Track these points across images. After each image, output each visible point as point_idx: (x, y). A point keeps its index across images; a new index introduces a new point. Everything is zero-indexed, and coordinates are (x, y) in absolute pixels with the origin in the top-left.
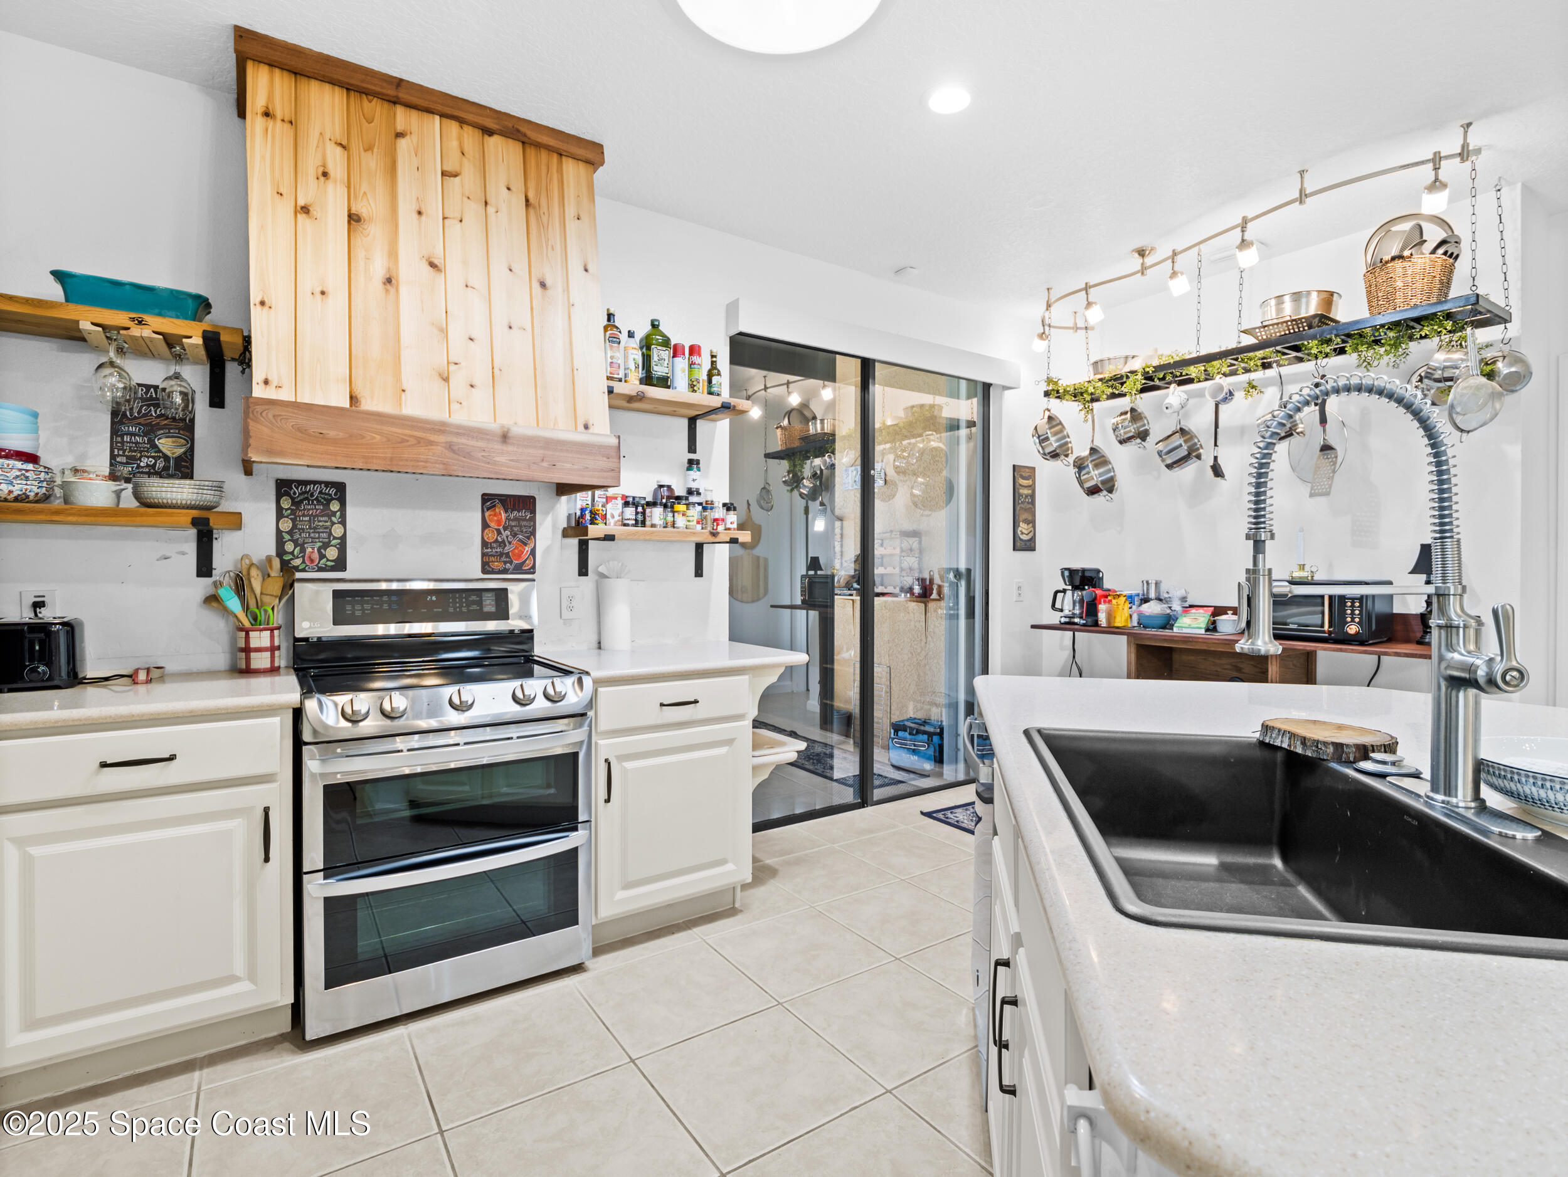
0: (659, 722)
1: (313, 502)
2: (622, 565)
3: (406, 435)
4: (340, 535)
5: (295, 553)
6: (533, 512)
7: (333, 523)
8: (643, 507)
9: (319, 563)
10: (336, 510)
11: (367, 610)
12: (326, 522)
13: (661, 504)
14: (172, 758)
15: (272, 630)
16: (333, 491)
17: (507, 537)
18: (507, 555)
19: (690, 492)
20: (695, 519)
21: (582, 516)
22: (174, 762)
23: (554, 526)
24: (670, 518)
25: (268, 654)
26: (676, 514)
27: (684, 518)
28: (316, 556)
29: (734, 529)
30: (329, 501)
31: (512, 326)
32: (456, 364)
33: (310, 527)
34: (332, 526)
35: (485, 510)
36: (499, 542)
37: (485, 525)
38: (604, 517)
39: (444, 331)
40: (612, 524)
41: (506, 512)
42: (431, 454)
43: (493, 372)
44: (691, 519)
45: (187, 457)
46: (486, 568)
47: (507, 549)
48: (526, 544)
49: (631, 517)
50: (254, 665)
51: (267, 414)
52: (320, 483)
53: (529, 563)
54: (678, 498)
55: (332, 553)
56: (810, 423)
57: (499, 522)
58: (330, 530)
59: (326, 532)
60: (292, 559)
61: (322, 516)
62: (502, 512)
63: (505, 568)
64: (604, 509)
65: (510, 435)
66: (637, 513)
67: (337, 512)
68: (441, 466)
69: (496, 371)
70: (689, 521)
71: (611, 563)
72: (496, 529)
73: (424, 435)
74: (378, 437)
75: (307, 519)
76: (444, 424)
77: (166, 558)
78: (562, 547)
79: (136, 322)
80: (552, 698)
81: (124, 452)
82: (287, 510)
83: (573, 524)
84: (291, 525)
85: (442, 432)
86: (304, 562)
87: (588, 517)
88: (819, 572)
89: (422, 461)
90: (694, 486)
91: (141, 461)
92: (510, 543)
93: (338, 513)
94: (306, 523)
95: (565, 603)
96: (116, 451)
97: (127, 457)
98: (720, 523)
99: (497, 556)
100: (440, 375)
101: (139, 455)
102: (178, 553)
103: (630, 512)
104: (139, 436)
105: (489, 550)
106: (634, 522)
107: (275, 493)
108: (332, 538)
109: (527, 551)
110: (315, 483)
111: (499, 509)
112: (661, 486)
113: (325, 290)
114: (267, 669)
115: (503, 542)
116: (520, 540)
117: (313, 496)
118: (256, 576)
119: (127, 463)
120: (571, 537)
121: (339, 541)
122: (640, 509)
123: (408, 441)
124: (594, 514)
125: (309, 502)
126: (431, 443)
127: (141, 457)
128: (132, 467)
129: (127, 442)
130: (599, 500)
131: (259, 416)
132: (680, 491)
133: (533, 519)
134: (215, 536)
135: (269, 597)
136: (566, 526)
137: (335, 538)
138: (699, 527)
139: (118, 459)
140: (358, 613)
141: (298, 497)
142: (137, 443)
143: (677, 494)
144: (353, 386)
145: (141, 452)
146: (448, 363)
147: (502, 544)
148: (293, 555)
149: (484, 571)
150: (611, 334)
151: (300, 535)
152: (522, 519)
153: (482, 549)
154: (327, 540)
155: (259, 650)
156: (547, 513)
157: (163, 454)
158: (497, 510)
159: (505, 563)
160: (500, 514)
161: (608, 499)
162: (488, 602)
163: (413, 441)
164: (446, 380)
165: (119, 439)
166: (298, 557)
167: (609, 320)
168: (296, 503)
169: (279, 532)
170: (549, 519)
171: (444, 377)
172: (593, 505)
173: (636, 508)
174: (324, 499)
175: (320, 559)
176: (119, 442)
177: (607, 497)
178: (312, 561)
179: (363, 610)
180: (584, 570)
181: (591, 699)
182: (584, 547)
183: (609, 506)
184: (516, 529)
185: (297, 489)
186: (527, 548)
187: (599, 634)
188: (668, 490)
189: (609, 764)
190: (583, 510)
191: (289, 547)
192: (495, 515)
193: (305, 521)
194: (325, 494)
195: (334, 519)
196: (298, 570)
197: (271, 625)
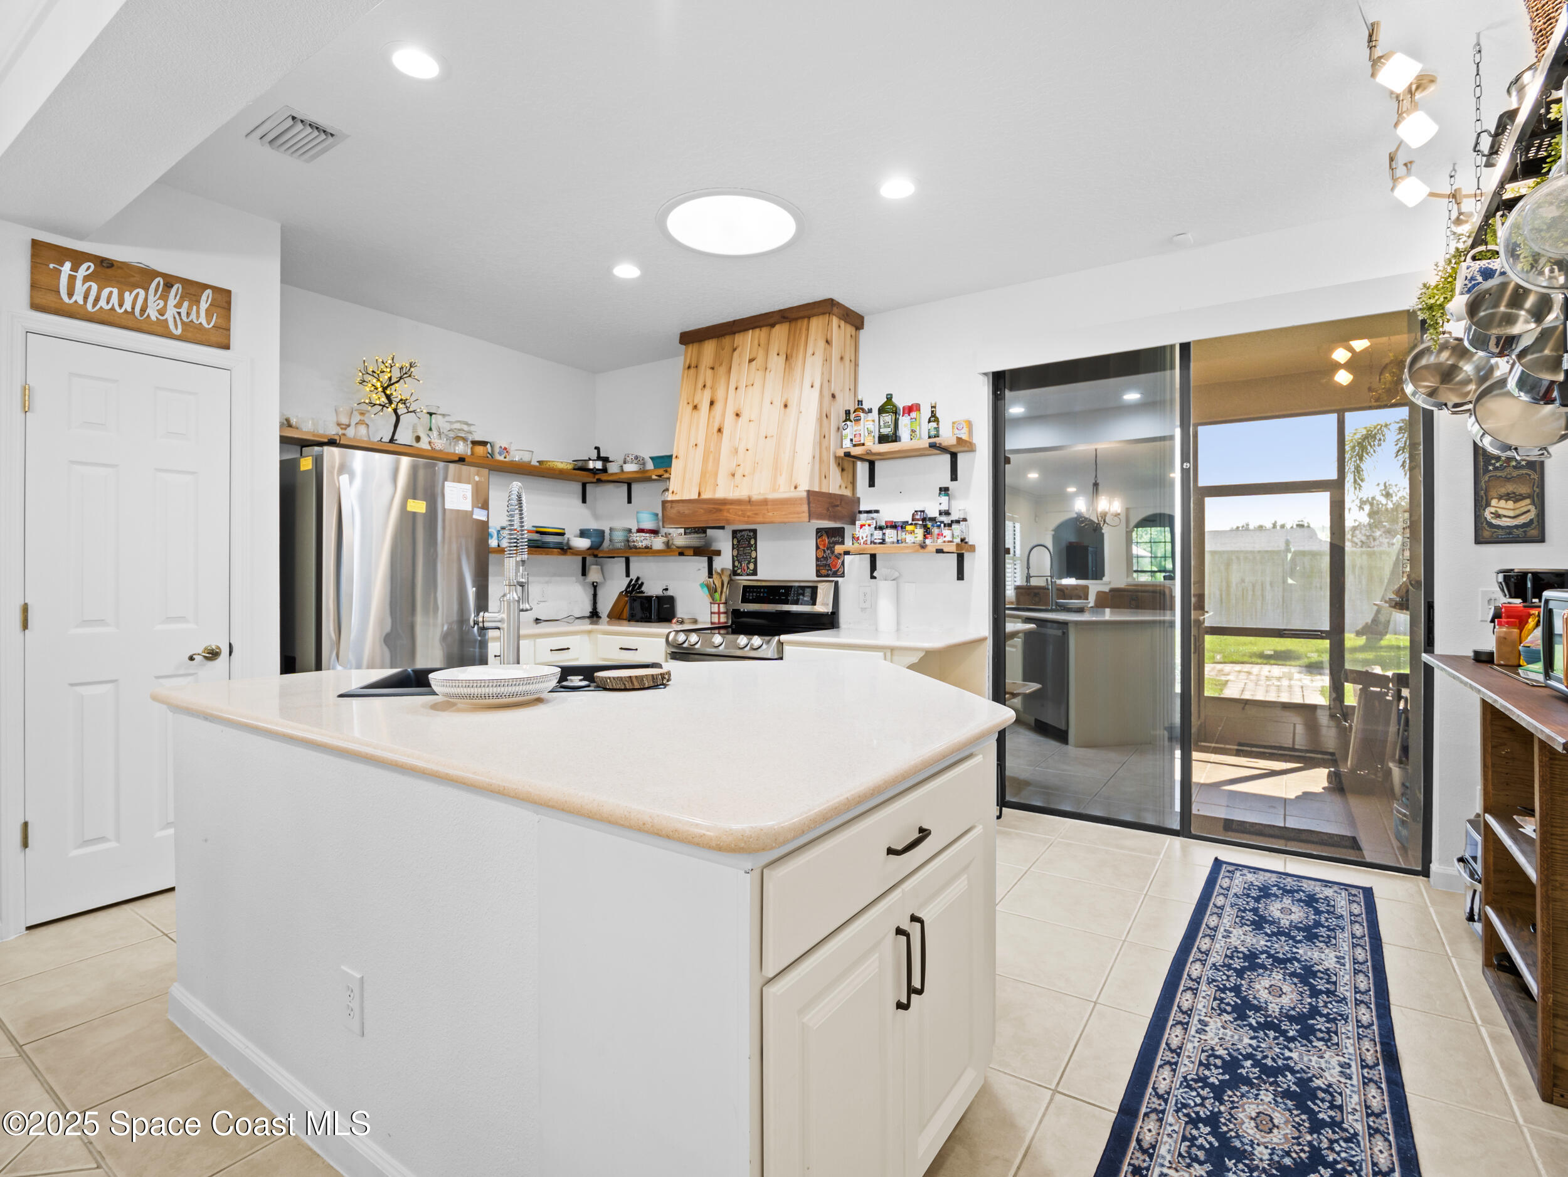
1: (745, 541)
4: (755, 557)
5: (739, 566)
6: (843, 538)
10: (753, 544)
11: (753, 596)
12: (749, 550)
15: (719, 604)
16: (752, 534)
17: (829, 554)
18: (829, 566)
19: (941, 514)
25: (717, 615)
28: (746, 568)
30: (750, 539)
33: (744, 553)
34: (752, 552)
35: (818, 538)
36: (824, 557)
37: (817, 548)
41: (828, 539)
46: (818, 574)
47: (829, 562)
48: (839, 558)
52: (747, 530)
53: (841, 571)
54: (930, 519)
55: (752, 566)
57: (824, 545)
59: (750, 555)
60: (737, 569)
61: (748, 548)
63: (828, 574)
72: (823, 550)
75: (743, 549)
77: (699, 570)
78: (860, 559)
82: (736, 545)
84: (737, 553)
86: (742, 571)
90: (942, 508)
92: (830, 557)
93: (754, 546)
94: (742, 551)
95: (862, 596)
99: (824, 566)
102: (702, 567)
105: (820, 563)
107: (732, 538)
109: (840, 563)
110: (745, 530)
111: (825, 537)
112: (918, 512)
115: (827, 557)
116: (836, 556)
117: (745, 537)
121: (754, 560)
125: (743, 541)
133: (843, 543)
137: (753, 558)
140: (749, 598)
141: (740, 538)
147: (826, 559)
149: (817, 576)
151: (740, 557)
152: (837, 543)
153: (816, 562)
154: (750, 559)
156: (849, 537)
159: (828, 570)
160: (825, 540)
162: (807, 594)
166: (740, 569)
168: (739, 542)
169: (733, 556)
175: (747, 570)
178: (745, 570)
180: (873, 575)
182: (873, 559)
184: (833, 549)
185: (739, 534)
186: (839, 561)
188: (923, 514)
191: (736, 563)
192: (822, 541)
194: (749, 536)
195: (752, 549)
196: (739, 575)
197: (718, 602)
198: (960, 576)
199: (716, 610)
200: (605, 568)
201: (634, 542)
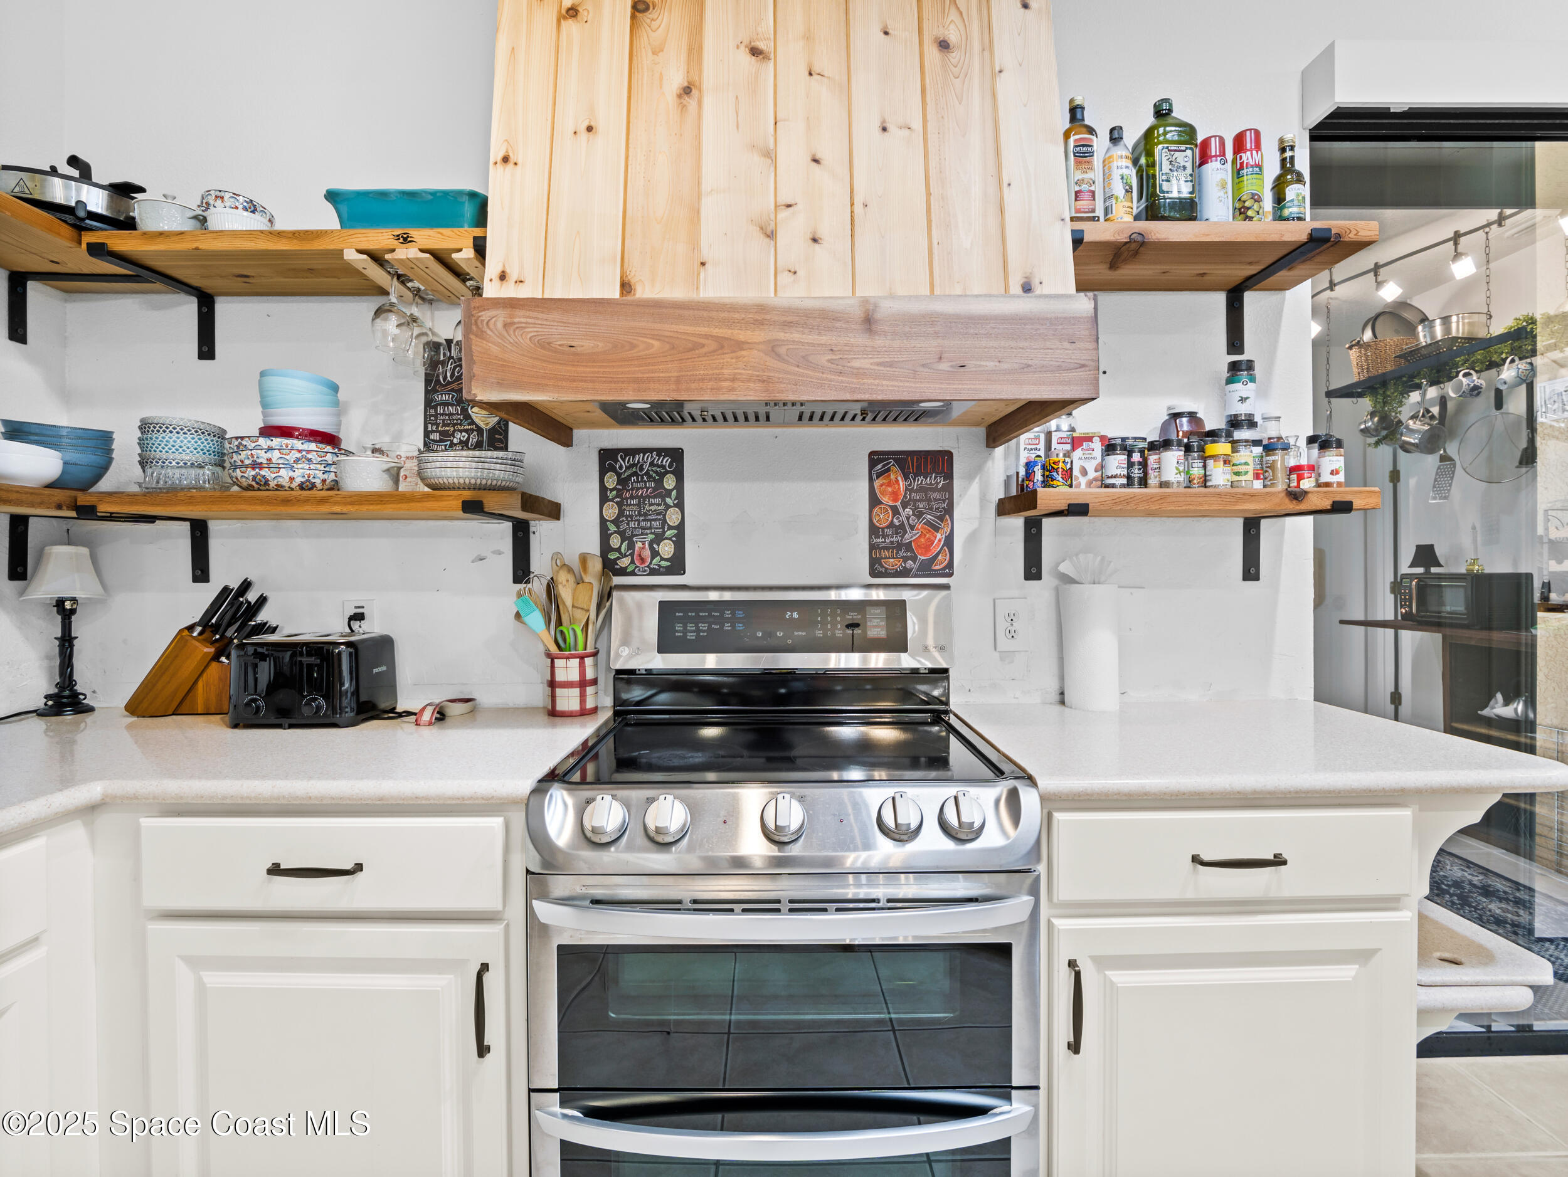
0: (1190, 895)
1: (642, 478)
2: (1103, 559)
3: (700, 336)
4: (677, 524)
5: (623, 550)
6: (949, 476)
7: (668, 507)
8: (1142, 451)
9: (651, 563)
10: (671, 487)
11: (704, 631)
12: (659, 505)
13: (1179, 443)
14: (359, 867)
15: (582, 658)
16: (666, 461)
17: (908, 518)
18: (908, 546)
19: (1235, 423)
20: (1251, 468)
21: (1029, 475)
22: (359, 875)
23: (983, 499)
24: (1197, 471)
25: (576, 691)
26: (1210, 463)
27: (1228, 468)
28: (647, 553)
29: (1339, 484)
30: (662, 476)
31: (888, 125)
32: (789, 206)
33: (639, 512)
34: (666, 511)
35: (875, 476)
36: (896, 526)
37: (874, 501)
38: (1068, 475)
39: (770, 155)
40: (1083, 486)
41: (906, 478)
42: (741, 364)
43: (852, 212)
44: (1242, 469)
45: (501, 428)
46: (876, 569)
47: (908, 538)
48: (937, 529)
49: (1118, 472)
50: (561, 706)
51: (495, 324)
52: (650, 450)
53: (943, 559)
54: (1213, 435)
55: (667, 549)
56: (1420, 328)
57: (895, 495)
58: (664, 516)
59: (659, 520)
60: (618, 558)
61: (654, 497)
62: (899, 478)
63: (905, 568)
64: (1067, 460)
65: (878, 316)
66: (1130, 465)
67: (673, 490)
68: (758, 386)
69: (858, 208)
70: (1237, 474)
71: (1081, 556)
72: (890, 506)
73: (730, 331)
74: (656, 343)
75: (635, 501)
76: (761, 308)
77: (481, 560)
78: (997, 532)
79: (401, 240)
80: (954, 833)
81: (437, 428)
82: (612, 490)
83: (1014, 492)
84: (617, 512)
85: (760, 323)
86: (632, 562)
87: (1038, 476)
88: (1434, 570)
89: (727, 380)
90: (1242, 409)
91: (454, 437)
92: (912, 527)
93: (674, 493)
94: (635, 507)
95: (1002, 625)
96: (430, 425)
97: (442, 433)
98: (1306, 473)
99: (893, 548)
100: (762, 228)
101: (452, 429)
102: (494, 552)
103: (1117, 464)
104: (452, 405)
105: (881, 540)
106: (1125, 481)
107: (598, 469)
108: (666, 527)
109: (940, 540)
110: (644, 451)
111: (896, 475)
112: (1176, 416)
113: (592, 124)
114: (576, 711)
115: (902, 525)
116: (928, 523)
117: (643, 469)
118: (565, 582)
119: (441, 441)
120: (1009, 514)
121: (676, 531)
122: (1136, 457)
123: (703, 346)
124: (1049, 470)
125: (638, 478)
126: (740, 345)
127: (454, 431)
128: (446, 446)
129: (441, 414)
130: (1060, 447)
131: (485, 328)
132: (1213, 421)
133: (949, 488)
134: (532, 529)
135: (579, 611)
136: (1002, 496)
137: (670, 528)
138: (1258, 485)
139: (432, 437)
140: (691, 636)
141: (625, 472)
142: (450, 414)
143: (1209, 427)
144: (626, 265)
145: (454, 426)
146: (776, 206)
147: (900, 529)
148: (620, 553)
149: (874, 573)
150: (1076, 141)
151: (628, 524)
152: (931, 490)
153: (870, 538)
154: (660, 531)
155: (568, 685)
156: (970, 477)
157: (477, 426)
158: (893, 477)
159: (905, 559)
160: (897, 481)
161: (1077, 442)
162: (875, 622)
163: (712, 345)
164: (771, 235)
165: (432, 411)
166: (625, 556)
167: (1073, 119)
168: (622, 481)
169: (603, 521)
170: (975, 487)
171: (769, 233)
172: (1047, 456)
173: (1130, 456)
174: (656, 472)
175: (652, 559)
176: (432, 415)
177: (1073, 438)
178: (643, 560)
179: (698, 631)
180: (1034, 570)
181: (1038, 842)
182: (1034, 531)
183: (1078, 453)
184: (921, 505)
185: (624, 461)
186: (939, 536)
187: (1062, 678)
188: (1189, 422)
189: (1078, 975)
190: (1029, 466)
191: (615, 541)
192: (889, 484)
193: (634, 505)
194: (658, 466)
195: (668, 500)
196: (623, 572)
197: (581, 651)
198: (1251, 571)
199: (575, 676)
200: (106, 553)
201: (256, 465)
